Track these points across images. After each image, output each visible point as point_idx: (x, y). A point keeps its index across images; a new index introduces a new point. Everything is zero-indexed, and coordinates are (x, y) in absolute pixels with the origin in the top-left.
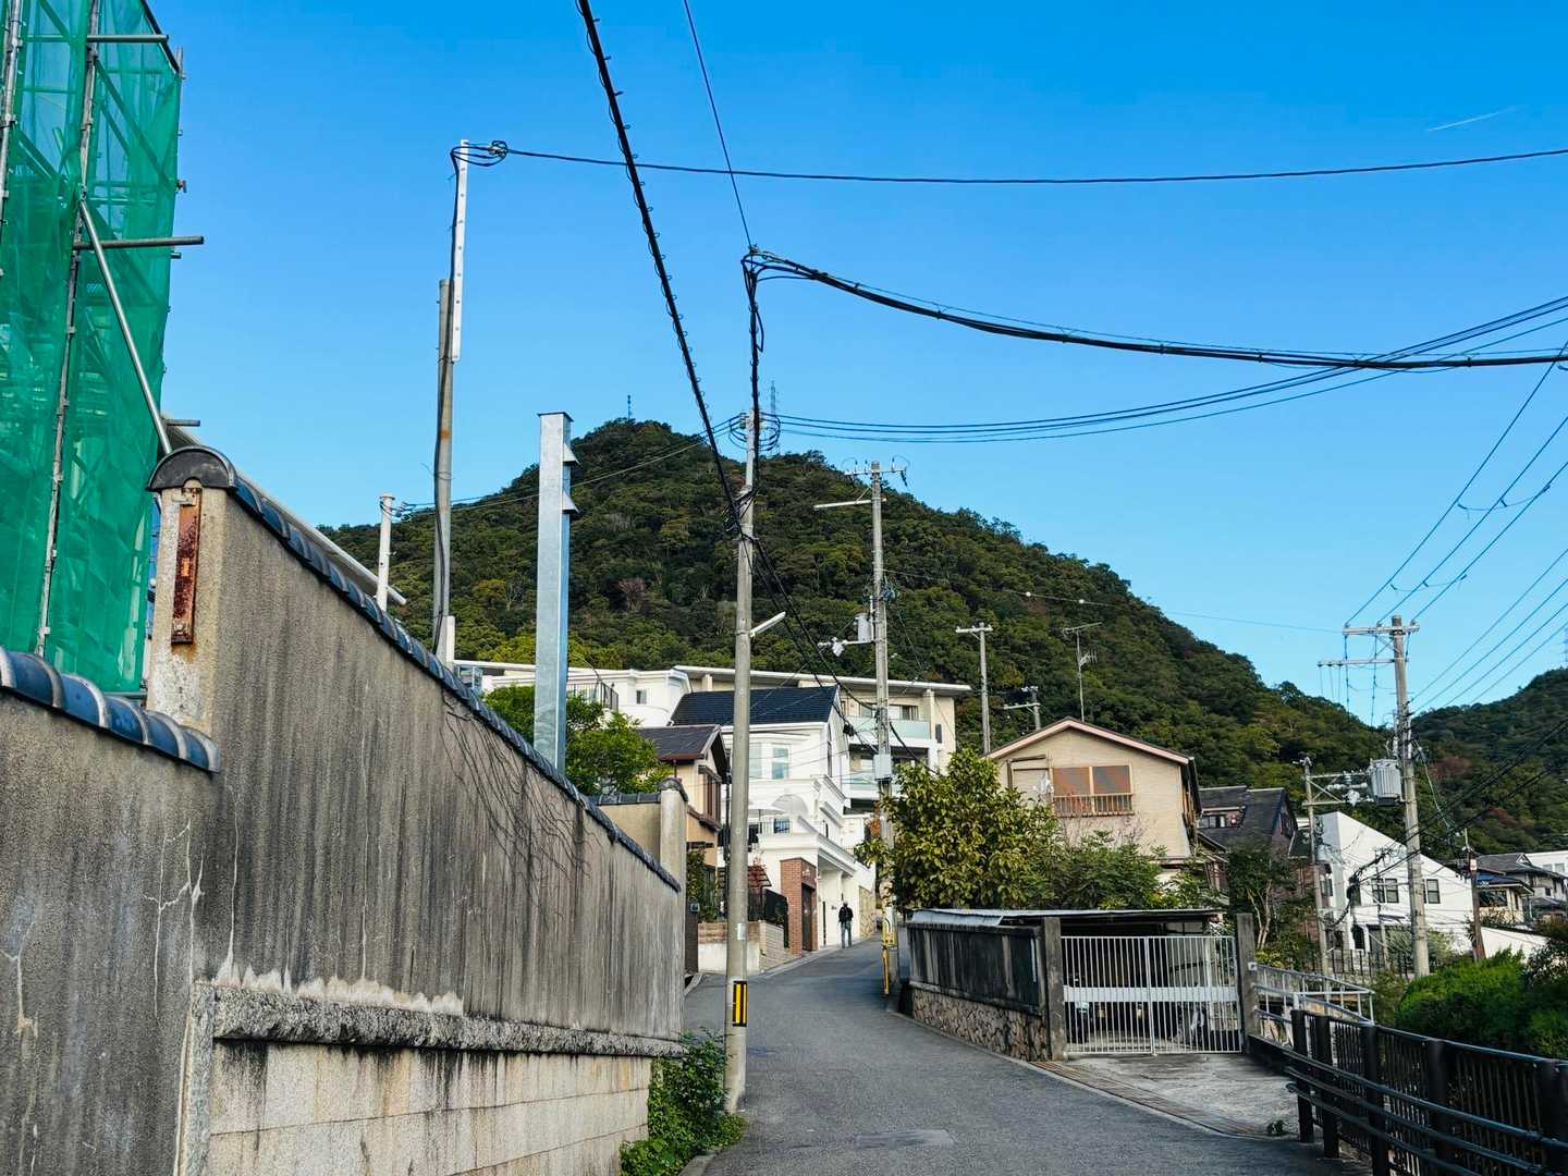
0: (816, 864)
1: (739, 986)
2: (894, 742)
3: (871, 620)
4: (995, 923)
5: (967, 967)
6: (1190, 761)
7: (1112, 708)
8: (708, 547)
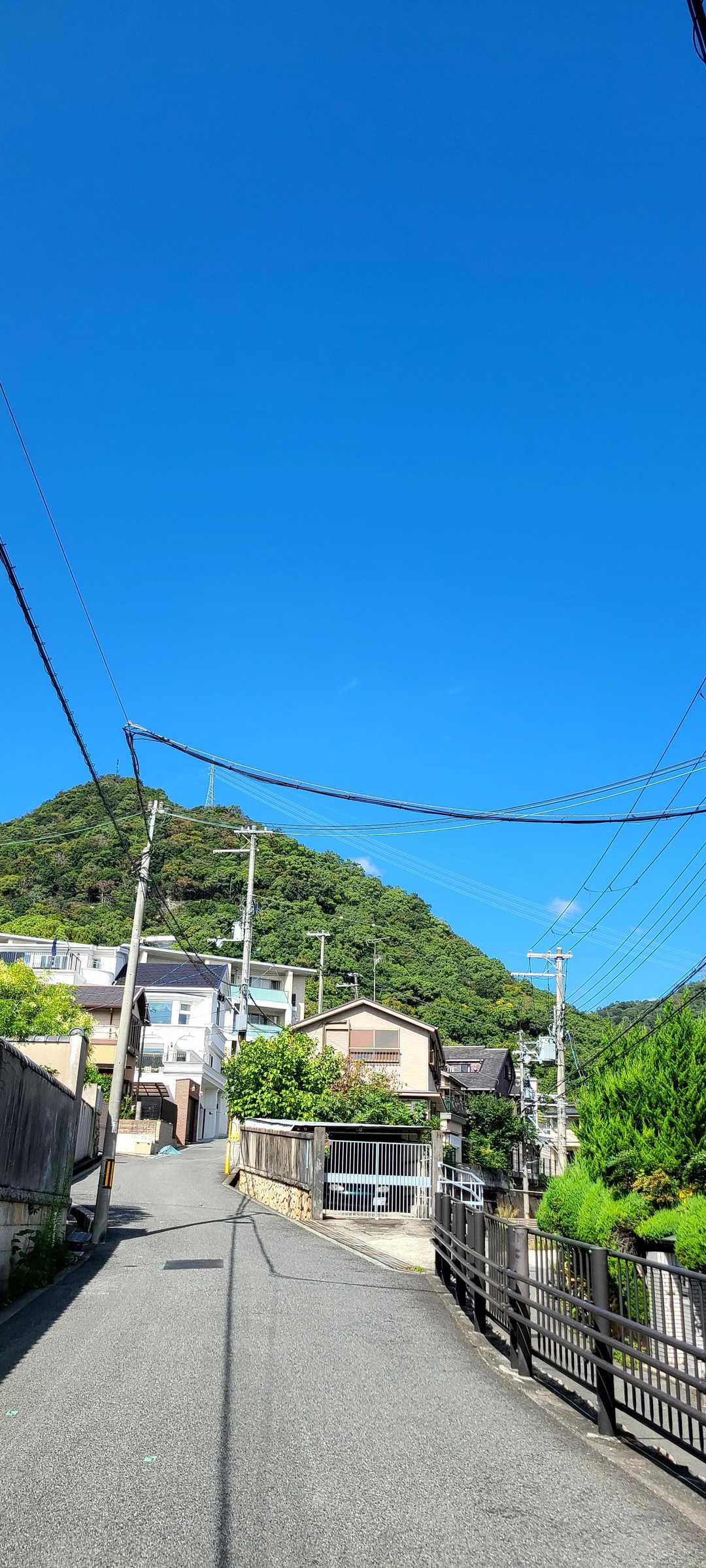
0: (200, 1083)
1: (109, 1162)
2: (250, 1002)
3: (243, 927)
4: (289, 1129)
5: (271, 1157)
6: (435, 1030)
7: (413, 987)
8: (159, 863)
